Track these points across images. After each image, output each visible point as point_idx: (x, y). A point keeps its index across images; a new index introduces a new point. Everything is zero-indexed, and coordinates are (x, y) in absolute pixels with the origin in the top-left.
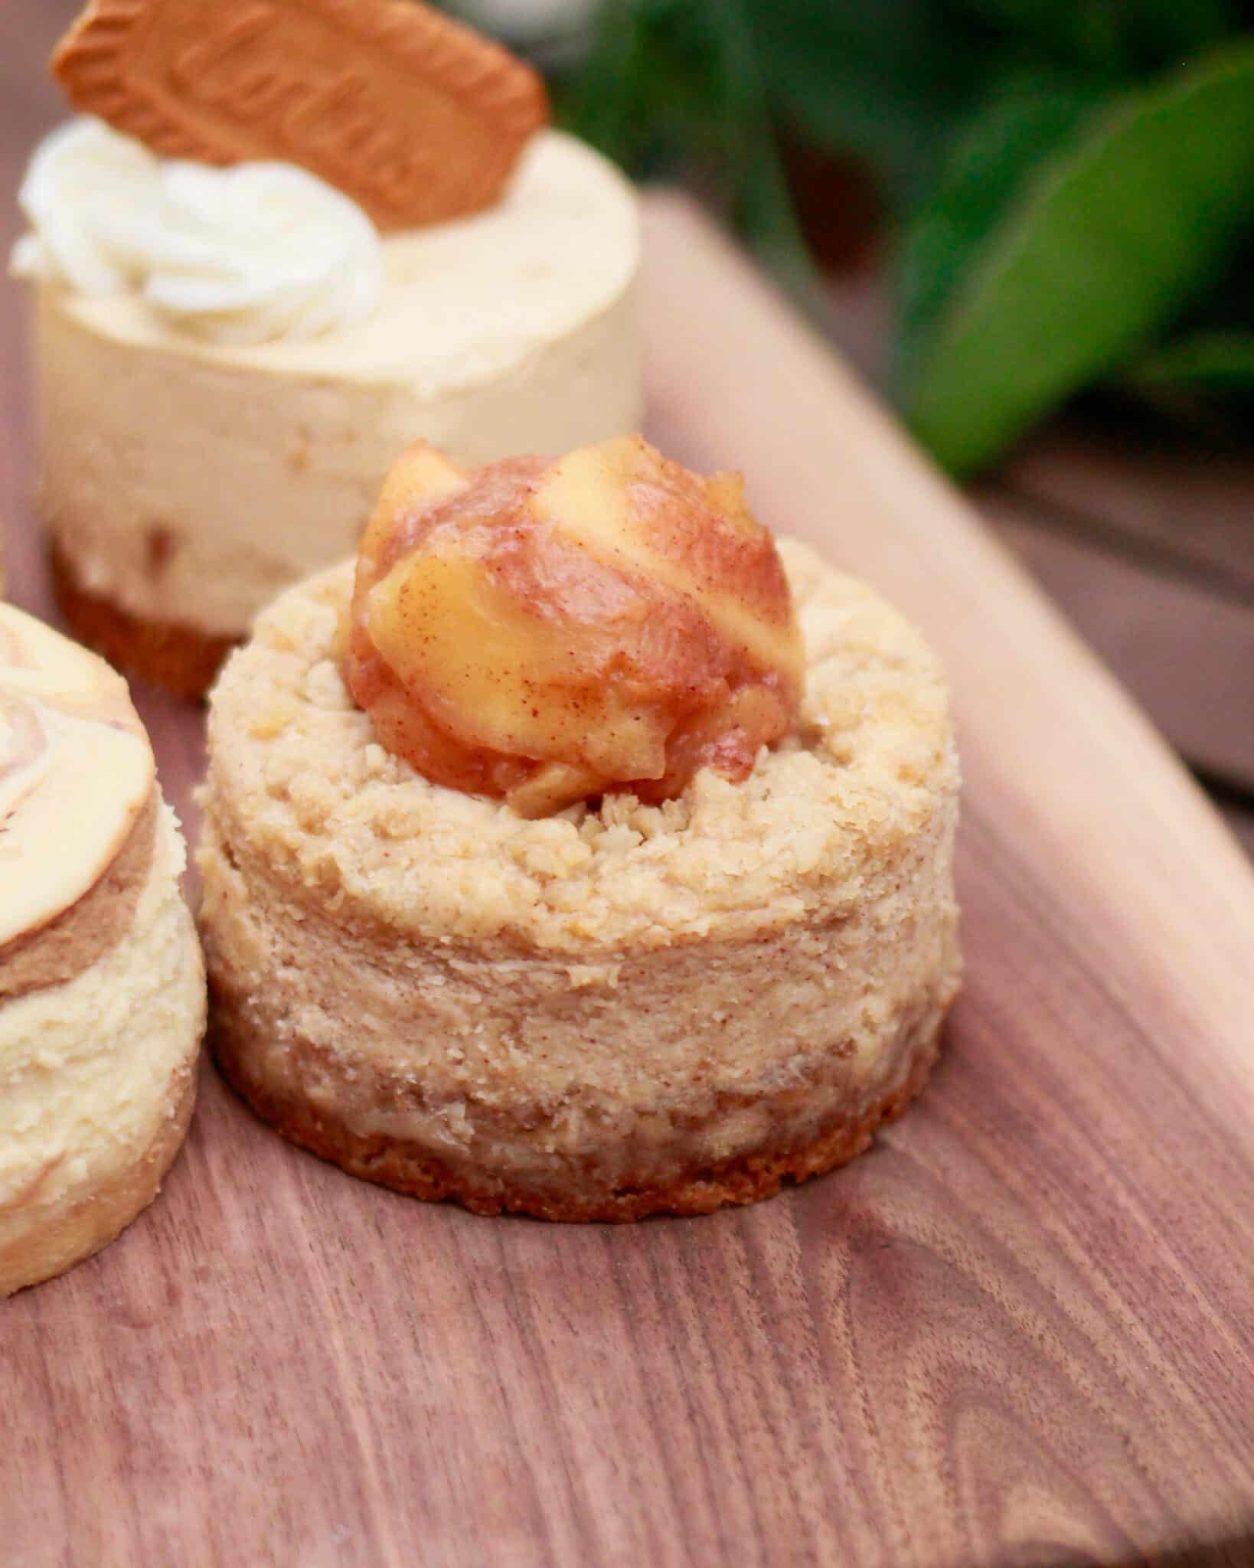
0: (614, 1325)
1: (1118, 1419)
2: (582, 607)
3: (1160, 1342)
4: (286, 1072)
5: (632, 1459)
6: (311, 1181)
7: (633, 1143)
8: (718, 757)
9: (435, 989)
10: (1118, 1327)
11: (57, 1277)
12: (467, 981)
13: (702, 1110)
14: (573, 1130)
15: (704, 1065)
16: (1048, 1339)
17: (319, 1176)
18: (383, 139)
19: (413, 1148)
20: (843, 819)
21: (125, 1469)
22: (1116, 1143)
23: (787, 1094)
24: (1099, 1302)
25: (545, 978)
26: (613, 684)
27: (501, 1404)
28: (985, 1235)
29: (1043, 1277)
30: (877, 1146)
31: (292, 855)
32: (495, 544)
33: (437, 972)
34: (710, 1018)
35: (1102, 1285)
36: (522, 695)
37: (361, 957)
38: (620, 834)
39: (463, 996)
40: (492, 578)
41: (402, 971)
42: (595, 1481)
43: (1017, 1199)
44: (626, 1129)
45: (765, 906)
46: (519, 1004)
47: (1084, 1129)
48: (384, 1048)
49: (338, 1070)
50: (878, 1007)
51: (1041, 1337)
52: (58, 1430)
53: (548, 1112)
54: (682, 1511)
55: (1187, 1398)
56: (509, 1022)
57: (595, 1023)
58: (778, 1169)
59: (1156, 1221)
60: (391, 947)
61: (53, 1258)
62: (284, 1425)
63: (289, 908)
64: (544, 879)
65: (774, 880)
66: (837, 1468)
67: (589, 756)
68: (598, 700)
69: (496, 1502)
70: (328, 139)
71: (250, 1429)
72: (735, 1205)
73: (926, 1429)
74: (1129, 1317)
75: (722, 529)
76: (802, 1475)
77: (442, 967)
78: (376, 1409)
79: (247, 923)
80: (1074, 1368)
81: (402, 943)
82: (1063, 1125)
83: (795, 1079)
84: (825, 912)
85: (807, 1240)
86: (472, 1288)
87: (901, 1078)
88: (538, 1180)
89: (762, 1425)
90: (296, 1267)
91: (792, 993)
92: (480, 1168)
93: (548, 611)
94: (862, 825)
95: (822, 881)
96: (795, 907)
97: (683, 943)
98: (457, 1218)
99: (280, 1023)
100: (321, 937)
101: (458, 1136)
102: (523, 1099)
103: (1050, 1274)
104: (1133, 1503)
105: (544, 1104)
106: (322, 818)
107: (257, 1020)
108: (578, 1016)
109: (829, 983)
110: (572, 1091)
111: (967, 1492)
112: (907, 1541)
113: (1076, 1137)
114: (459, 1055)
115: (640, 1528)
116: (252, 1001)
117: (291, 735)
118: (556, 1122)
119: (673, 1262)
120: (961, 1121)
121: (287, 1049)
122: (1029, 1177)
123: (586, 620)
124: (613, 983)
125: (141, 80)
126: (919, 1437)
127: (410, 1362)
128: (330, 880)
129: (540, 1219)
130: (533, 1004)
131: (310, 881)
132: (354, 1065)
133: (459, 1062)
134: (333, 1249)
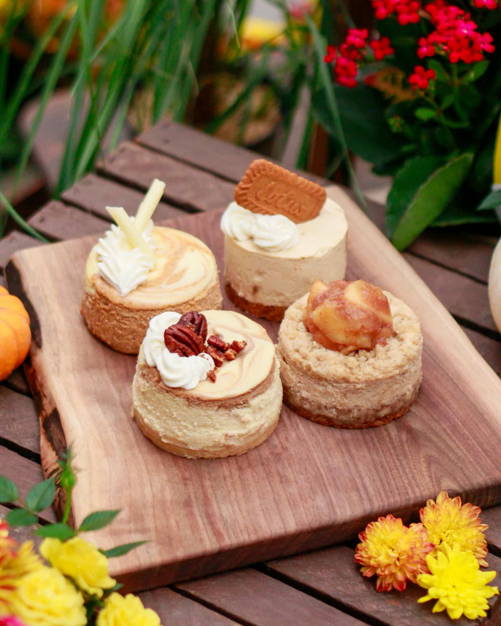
0: (365, 450)
1: (460, 465)
2: (355, 317)
3: (466, 449)
4: (299, 403)
5: (373, 476)
6: (304, 423)
7: (366, 415)
8: (380, 342)
9: (330, 388)
10: (458, 446)
11: (261, 444)
12: (336, 387)
13: (379, 408)
14: (356, 413)
15: (380, 400)
16: (445, 449)
17: (306, 421)
18: (297, 204)
19: (324, 417)
20: (404, 353)
21: (281, 482)
22: (454, 408)
23: (395, 404)
24: (454, 441)
25: (351, 387)
26: (361, 331)
27: (347, 466)
28: (432, 429)
29: (443, 437)
30: (409, 411)
31: (301, 363)
32: (338, 305)
33: (330, 385)
34: (381, 392)
35: (454, 438)
36: (344, 334)
37: (315, 382)
38: (363, 358)
39: (335, 390)
40: (338, 312)
41: (323, 385)
42: (367, 481)
43: (437, 421)
44: (365, 412)
45: (391, 372)
46: (346, 391)
47: (448, 406)
48: (319, 399)
49: (310, 403)
50: (410, 387)
51: (444, 449)
52: (267, 474)
53: (351, 410)
54: (383, 485)
55: (472, 460)
56: (344, 394)
57: (360, 394)
58: (392, 417)
59: (463, 424)
60: (321, 381)
61: (261, 441)
62: (309, 472)
63: (300, 373)
64: (351, 368)
65: (393, 367)
66: (410, 476)
67: (357, 344)
68: (359, 334)
69: (349, 485)
70: (286, 206)
71: (303, 473)
72: (384, 424)
73: (425, 468)
74: (460, 444)
75: (379, 298)
76: (404, 478)
77: (331, 385)
78: (325, 468)
79: (291, 375)
80: (451, 455)
81: (323, 380)
82: (443, 405)
83: (396, 401)
84: (402, 372)
85: (398, 431)
86: (338, 443)
87: (413, 398)
88: (349, 422)
89: (395, 468)
90: (305, 440)
91: (397, 386)
92: (338, 420)
93: (349, 318)
94: (408, 355)
95: (401, 367)
96: (397, 372)
97: (377, 380)
98: (333, 429)
99: (298, 394)
100: (306, 378)
101: (334, 415)
102: (346, 408)
103: (444, 436)
104: (464, 481)
105: (350, 408)
106: (306, 356)
107: (293, 393)
108: (357, 393)
109: (402, 384)
110: (356, 406)
111: (434, 480)
112: (424, 490)
113: (446, 407)
114: (334, 400)
115: (376, 489)
116: (292, 389)
117: (297, 339)
118: (352, 412)
119: (374, 436)
120: (424, 405)
121: (299, 398)
122: (438, 416)
123: (356, 320)
124: (364, 387)
125: (251, 199)
126: (424, 469)
127: (330, 459)
128: (309, 369)
129: (348, 429)
130: (349, 391)
131: (305, 368)
132: (313, 402)
133: (334, 402)
134: (311, 437)
